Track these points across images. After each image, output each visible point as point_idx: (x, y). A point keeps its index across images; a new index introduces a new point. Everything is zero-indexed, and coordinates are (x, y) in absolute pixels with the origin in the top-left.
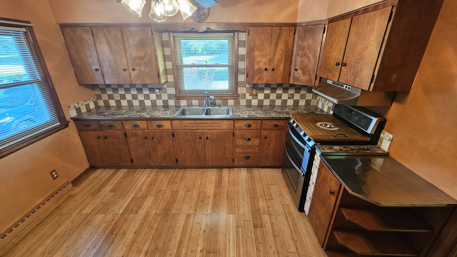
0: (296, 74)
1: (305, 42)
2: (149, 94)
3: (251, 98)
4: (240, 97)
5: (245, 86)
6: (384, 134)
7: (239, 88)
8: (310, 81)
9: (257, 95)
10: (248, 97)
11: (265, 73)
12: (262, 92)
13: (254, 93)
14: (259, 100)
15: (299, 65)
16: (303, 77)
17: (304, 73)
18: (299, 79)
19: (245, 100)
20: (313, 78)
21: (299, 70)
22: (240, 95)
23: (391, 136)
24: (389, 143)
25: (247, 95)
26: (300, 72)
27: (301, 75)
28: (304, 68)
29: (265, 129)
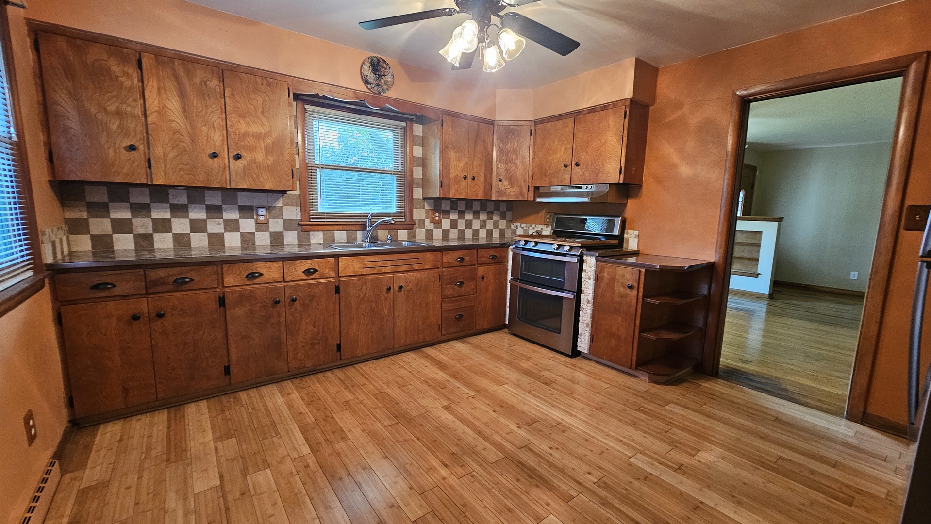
0: (500, 185)
1: (509, 145)
2: (237, 220)
3: (431, 226)
4: (417, 225)
5: (424, 208)
6: (627, 234)
7: (415, 210)
8: (522, 193)
9: (440, 223)
10: (429, 225)
11: (464, 183)
12: (447, 217)
13: (437, 218)
14: (444, 231)
15: (504, 174)
16: (511, 190)
17: (512, 184)
18: (505, 192)
19: (424, 231)
20: (525, 190)
21: (503, 180)
22: (417, 222)
23: (636, 233)
24: (636, 240)
25: (427, 222)
26: (505, 183)
27: (508, 187)
28: (510, 178)
29: (482, 265)
